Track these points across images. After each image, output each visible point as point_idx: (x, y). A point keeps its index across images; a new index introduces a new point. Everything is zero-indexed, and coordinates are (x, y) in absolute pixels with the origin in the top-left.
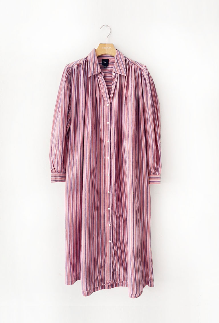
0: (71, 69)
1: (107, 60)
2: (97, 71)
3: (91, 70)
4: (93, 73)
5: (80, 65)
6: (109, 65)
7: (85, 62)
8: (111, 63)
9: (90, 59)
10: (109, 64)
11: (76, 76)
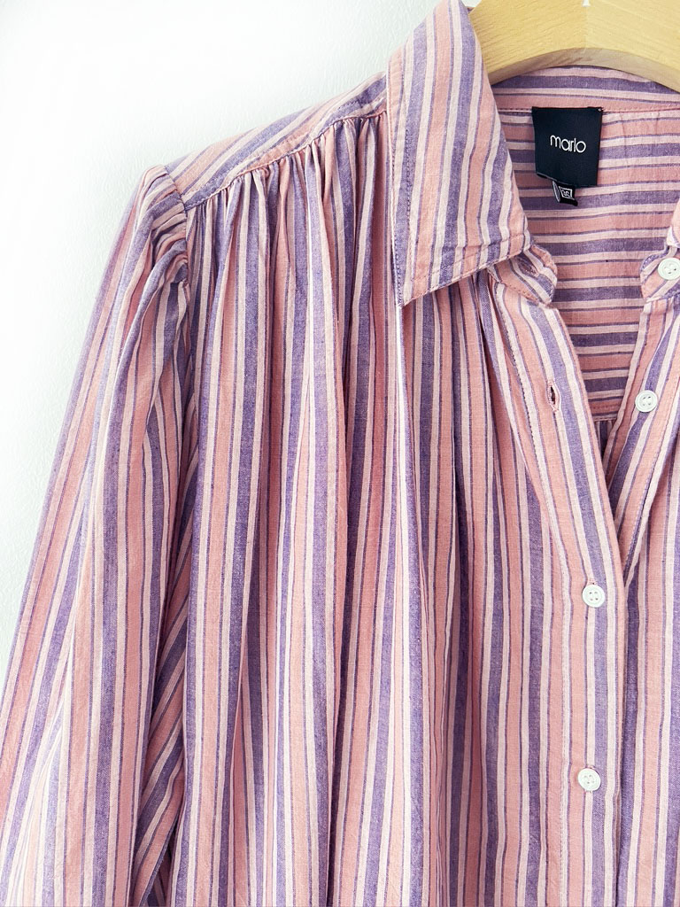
0: (199, 221)
1: (589, 122)
2: (495, 243)
3: (427, 231)
4: (448, 262)
5: (296, 171)
6: (604, 175)
7: (348, 136)
8: (626, 152)
9: (414, 110)
10: (604, 163)
11: (252, 299)
